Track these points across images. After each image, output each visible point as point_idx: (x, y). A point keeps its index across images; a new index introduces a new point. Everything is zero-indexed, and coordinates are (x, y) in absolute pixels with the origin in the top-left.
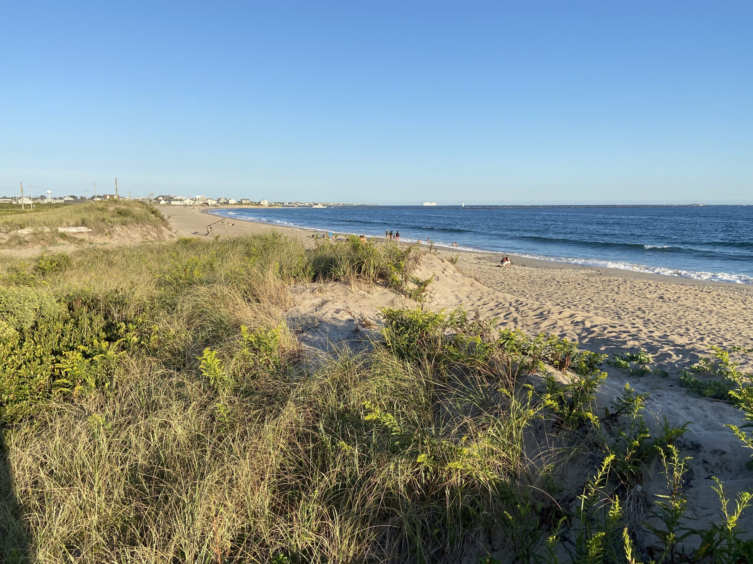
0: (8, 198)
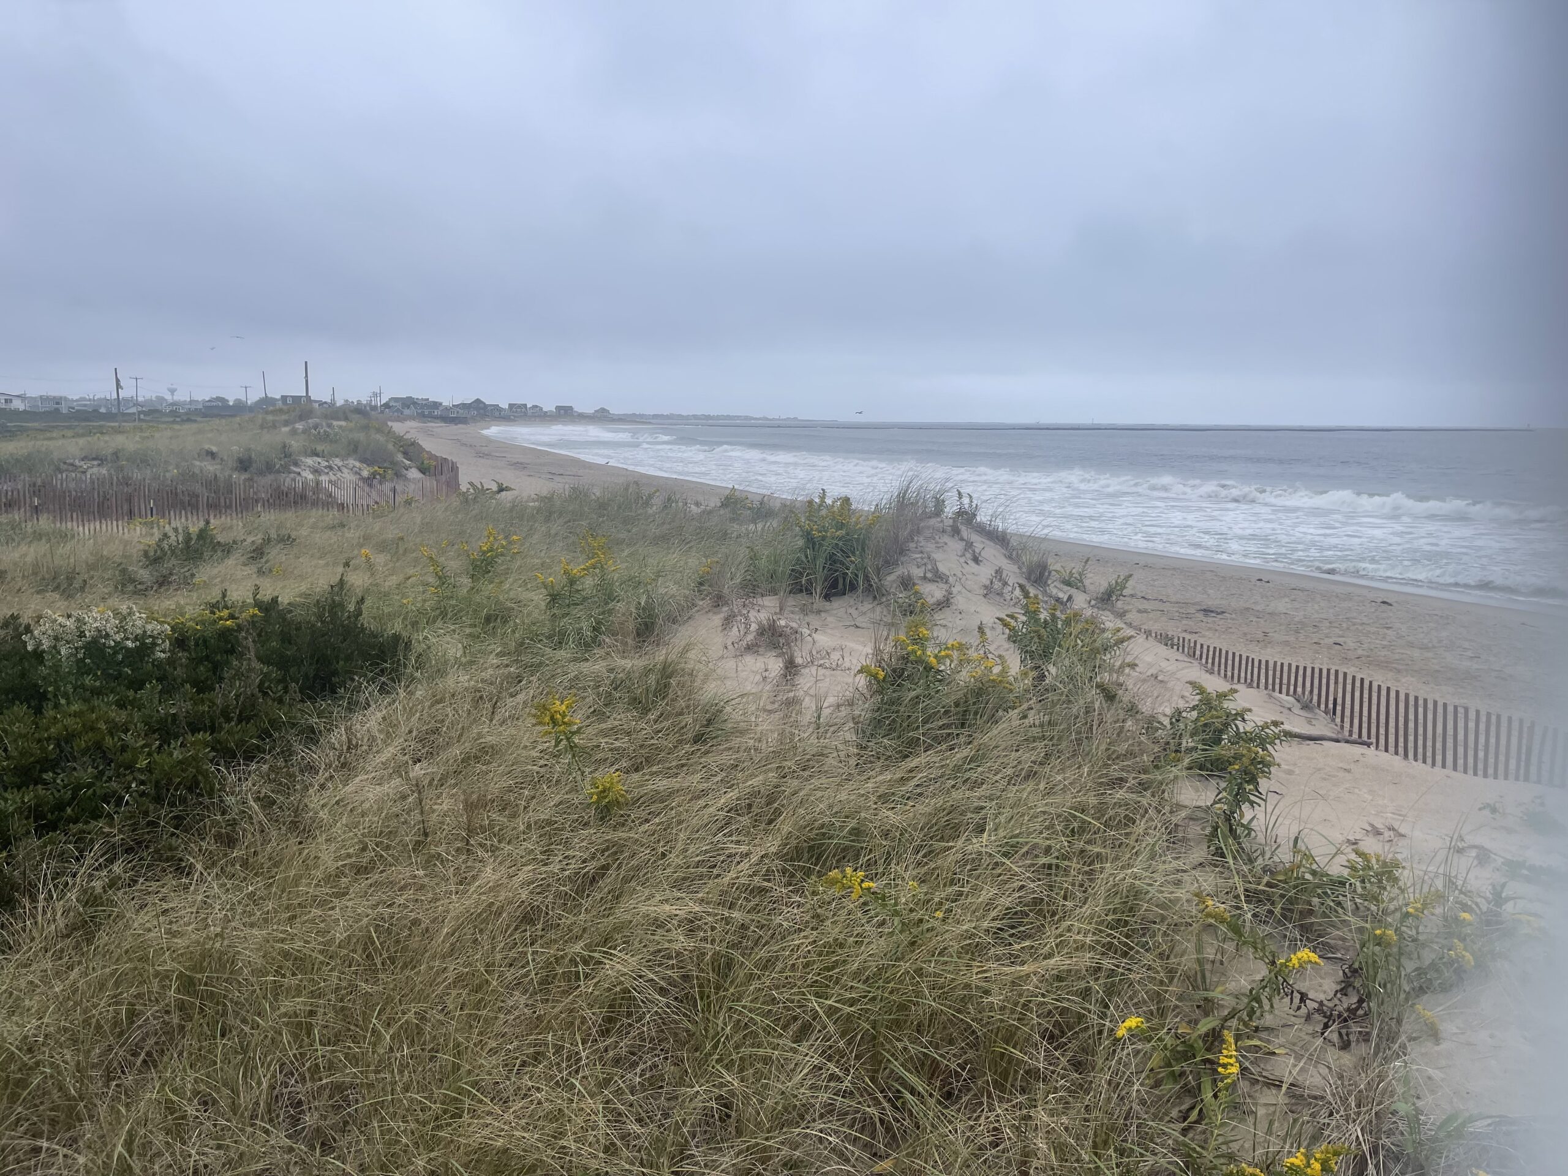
0: (90, 400)
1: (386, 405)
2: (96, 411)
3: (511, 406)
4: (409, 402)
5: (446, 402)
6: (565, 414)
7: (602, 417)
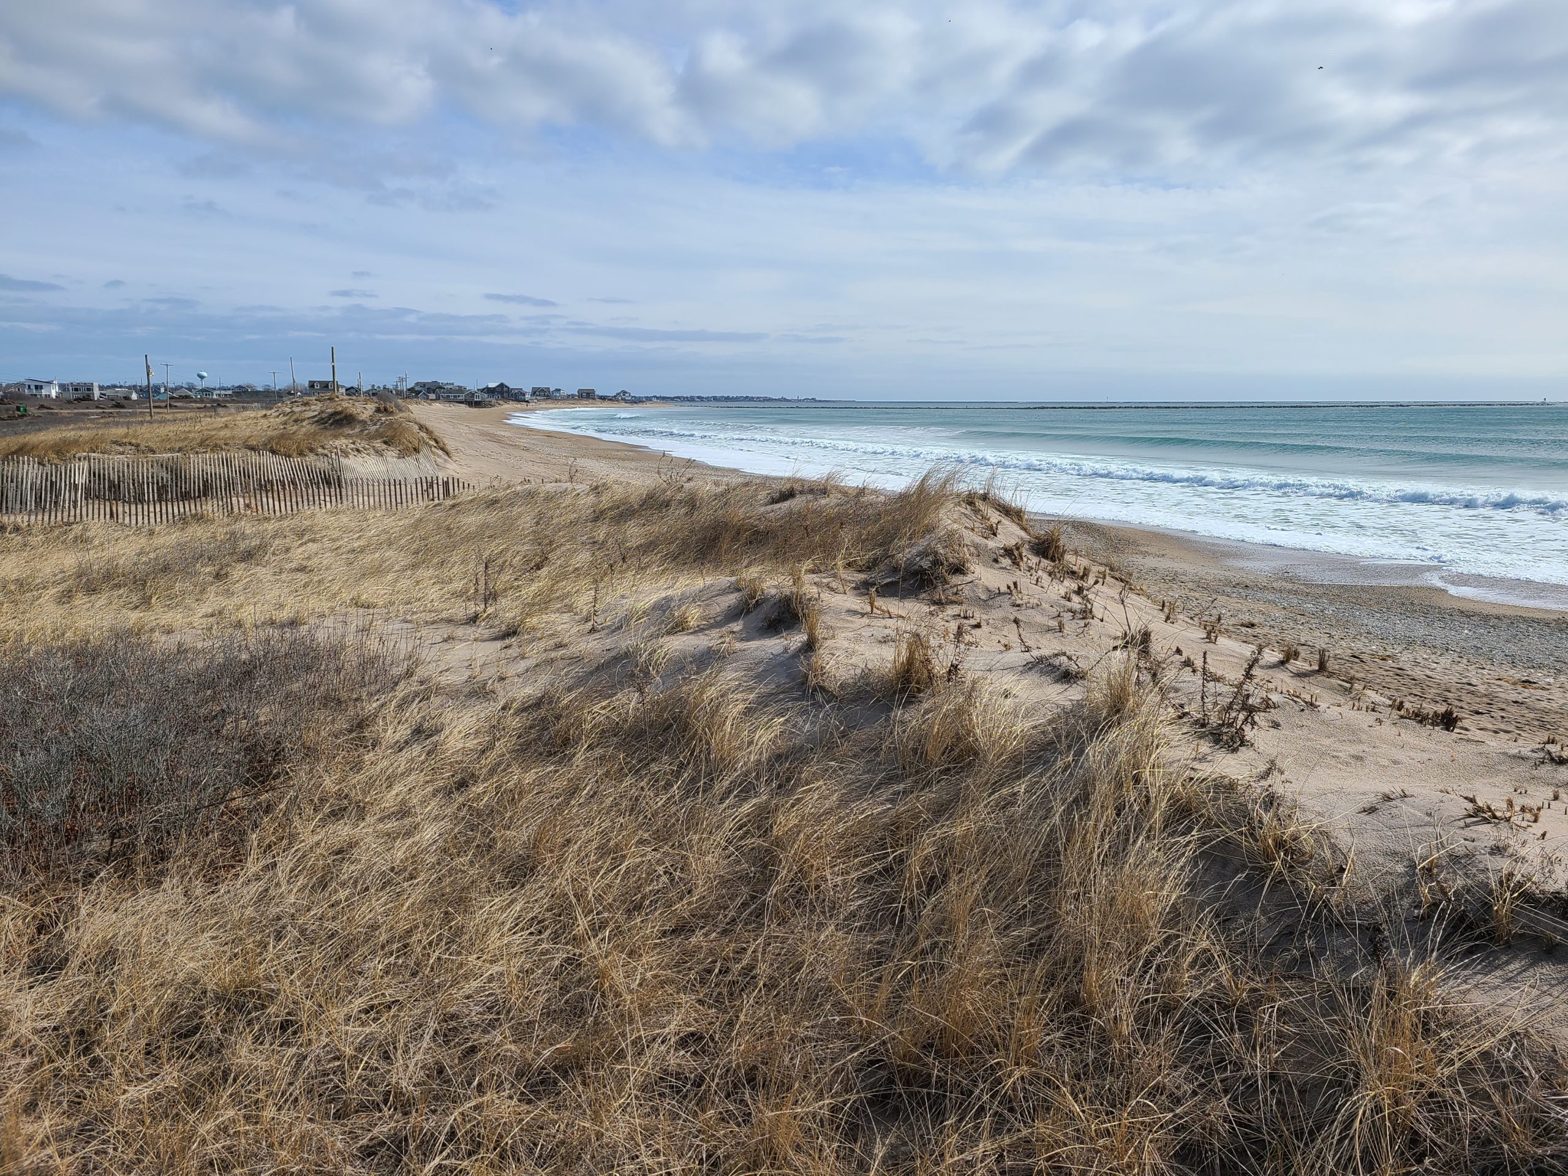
0: (121, 387)
1: (411, 390)
2: (127, 398)
3: (534, 389)
4: (433, 386)
5: (471, 387)
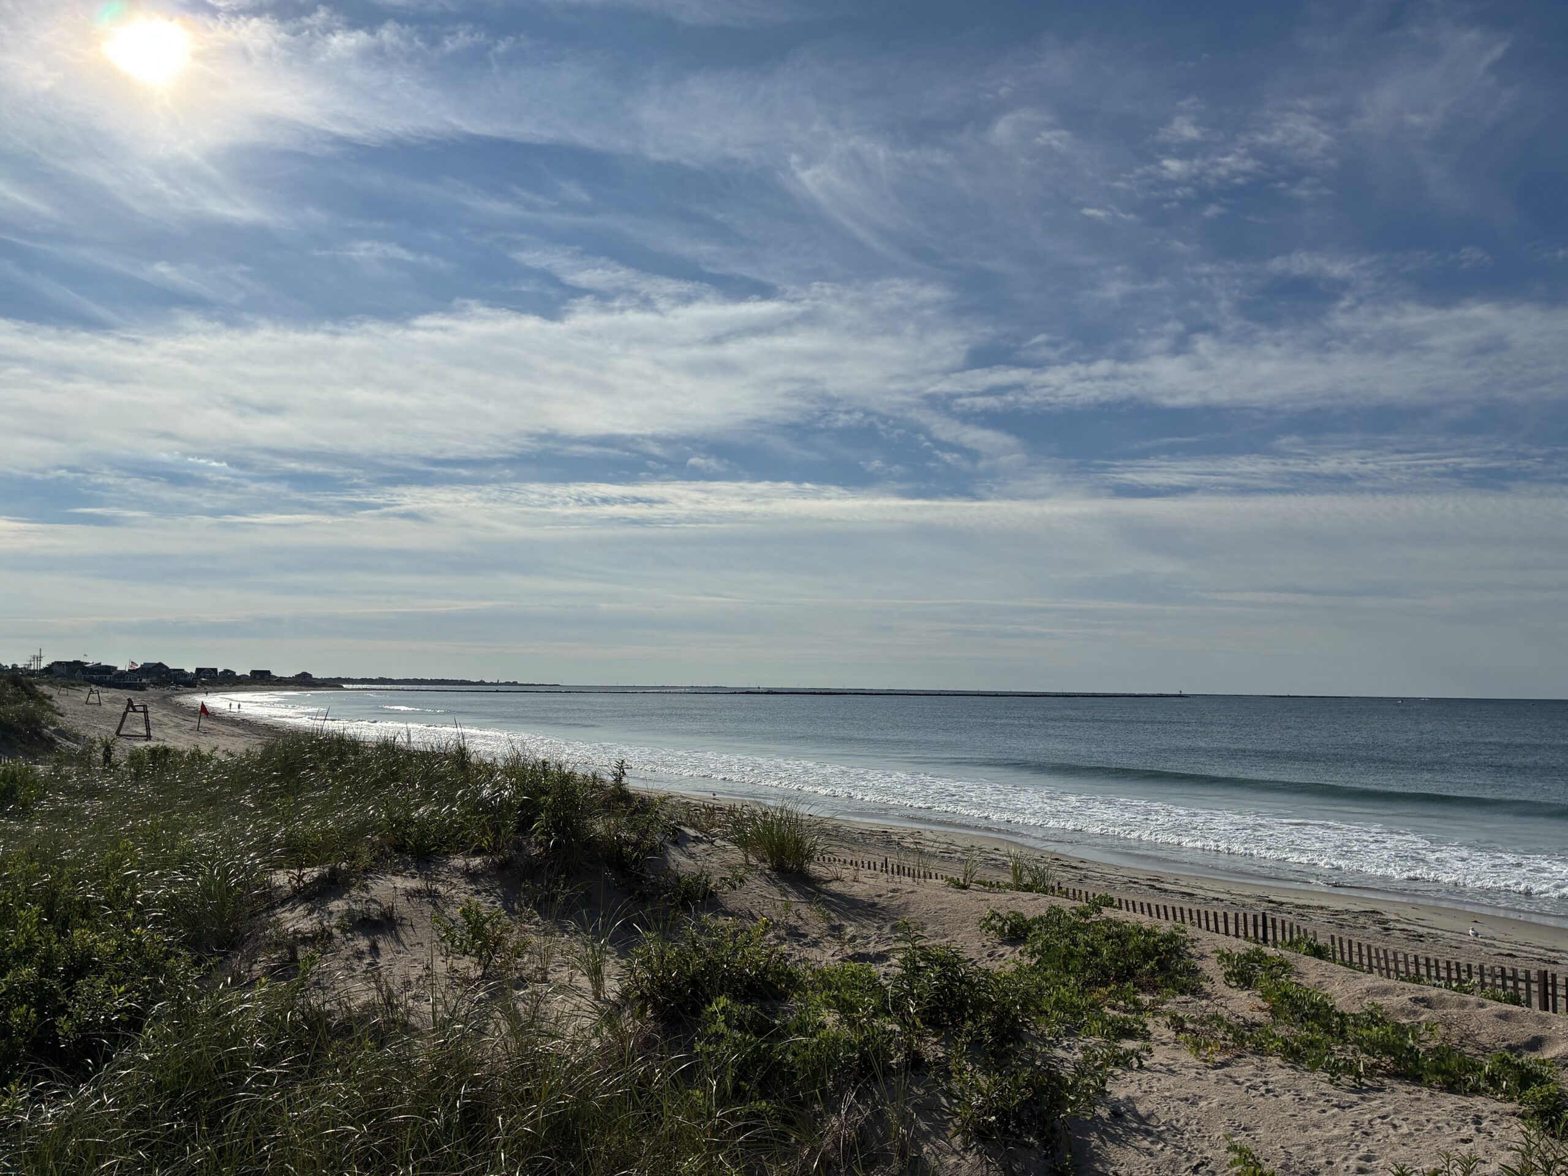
1: (49, 670)
3: (198, 669)
4: (76, 668)
5: (123, 666)
6: (261, 680)
7: (304, 681)
